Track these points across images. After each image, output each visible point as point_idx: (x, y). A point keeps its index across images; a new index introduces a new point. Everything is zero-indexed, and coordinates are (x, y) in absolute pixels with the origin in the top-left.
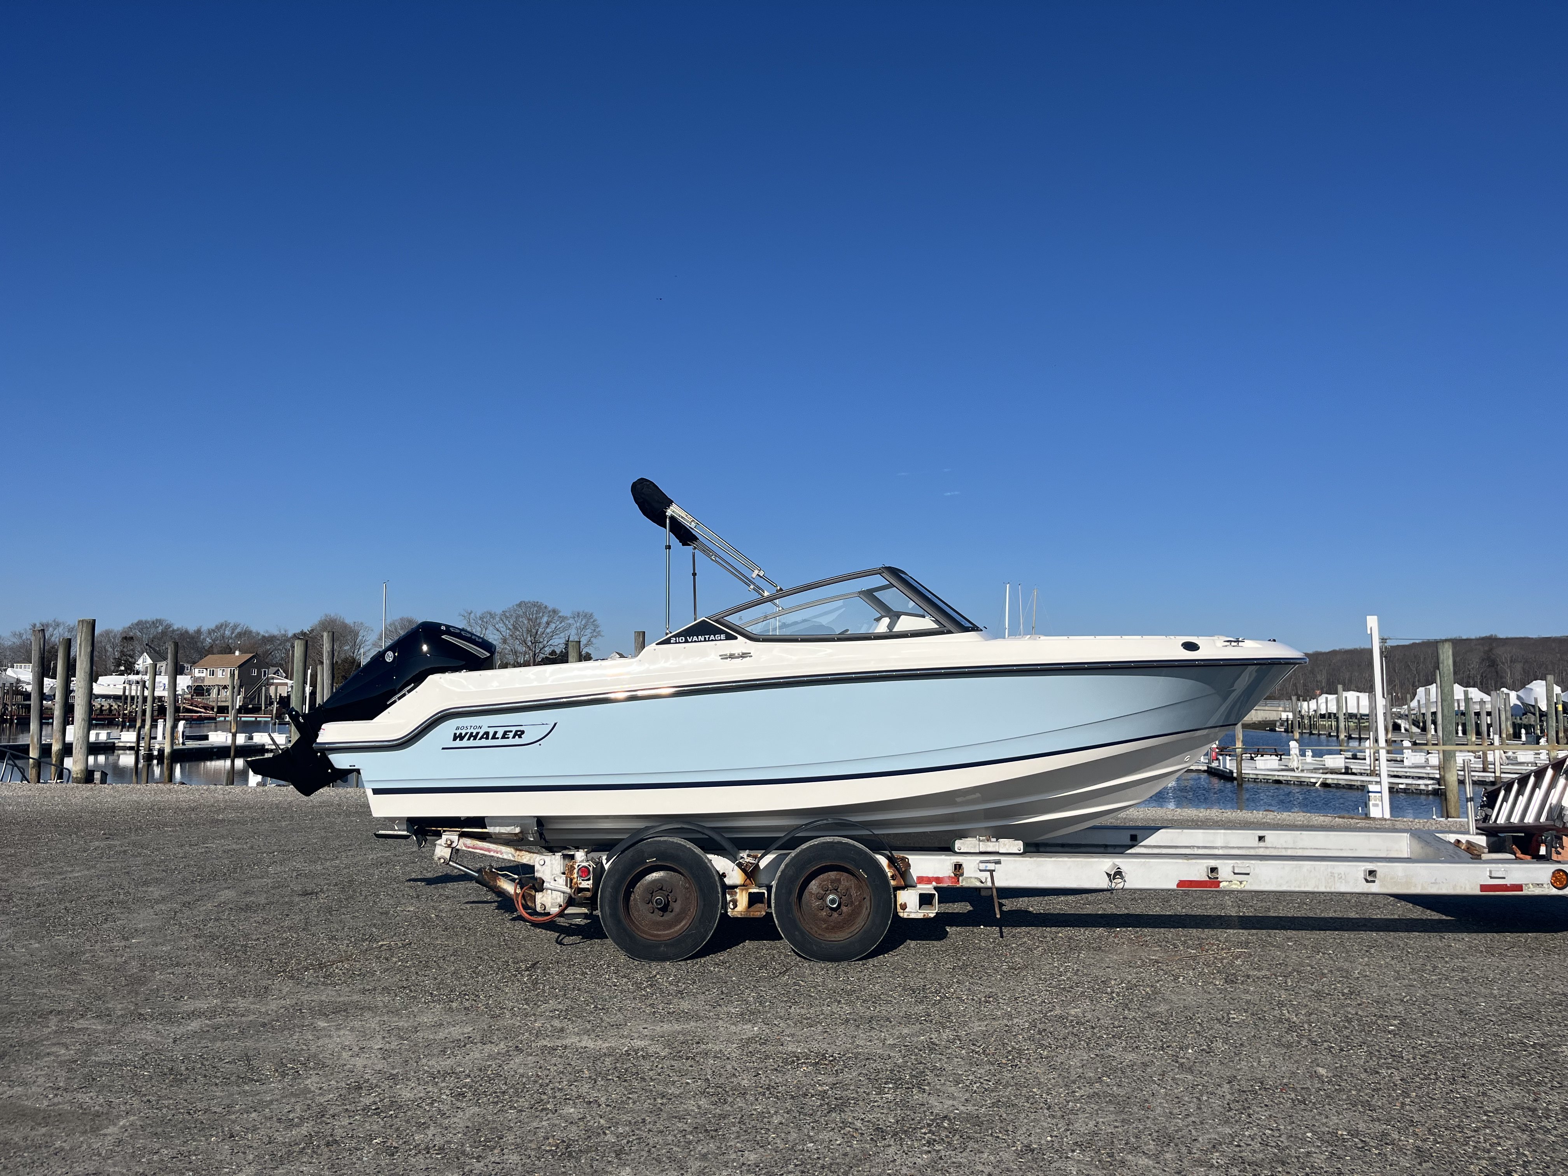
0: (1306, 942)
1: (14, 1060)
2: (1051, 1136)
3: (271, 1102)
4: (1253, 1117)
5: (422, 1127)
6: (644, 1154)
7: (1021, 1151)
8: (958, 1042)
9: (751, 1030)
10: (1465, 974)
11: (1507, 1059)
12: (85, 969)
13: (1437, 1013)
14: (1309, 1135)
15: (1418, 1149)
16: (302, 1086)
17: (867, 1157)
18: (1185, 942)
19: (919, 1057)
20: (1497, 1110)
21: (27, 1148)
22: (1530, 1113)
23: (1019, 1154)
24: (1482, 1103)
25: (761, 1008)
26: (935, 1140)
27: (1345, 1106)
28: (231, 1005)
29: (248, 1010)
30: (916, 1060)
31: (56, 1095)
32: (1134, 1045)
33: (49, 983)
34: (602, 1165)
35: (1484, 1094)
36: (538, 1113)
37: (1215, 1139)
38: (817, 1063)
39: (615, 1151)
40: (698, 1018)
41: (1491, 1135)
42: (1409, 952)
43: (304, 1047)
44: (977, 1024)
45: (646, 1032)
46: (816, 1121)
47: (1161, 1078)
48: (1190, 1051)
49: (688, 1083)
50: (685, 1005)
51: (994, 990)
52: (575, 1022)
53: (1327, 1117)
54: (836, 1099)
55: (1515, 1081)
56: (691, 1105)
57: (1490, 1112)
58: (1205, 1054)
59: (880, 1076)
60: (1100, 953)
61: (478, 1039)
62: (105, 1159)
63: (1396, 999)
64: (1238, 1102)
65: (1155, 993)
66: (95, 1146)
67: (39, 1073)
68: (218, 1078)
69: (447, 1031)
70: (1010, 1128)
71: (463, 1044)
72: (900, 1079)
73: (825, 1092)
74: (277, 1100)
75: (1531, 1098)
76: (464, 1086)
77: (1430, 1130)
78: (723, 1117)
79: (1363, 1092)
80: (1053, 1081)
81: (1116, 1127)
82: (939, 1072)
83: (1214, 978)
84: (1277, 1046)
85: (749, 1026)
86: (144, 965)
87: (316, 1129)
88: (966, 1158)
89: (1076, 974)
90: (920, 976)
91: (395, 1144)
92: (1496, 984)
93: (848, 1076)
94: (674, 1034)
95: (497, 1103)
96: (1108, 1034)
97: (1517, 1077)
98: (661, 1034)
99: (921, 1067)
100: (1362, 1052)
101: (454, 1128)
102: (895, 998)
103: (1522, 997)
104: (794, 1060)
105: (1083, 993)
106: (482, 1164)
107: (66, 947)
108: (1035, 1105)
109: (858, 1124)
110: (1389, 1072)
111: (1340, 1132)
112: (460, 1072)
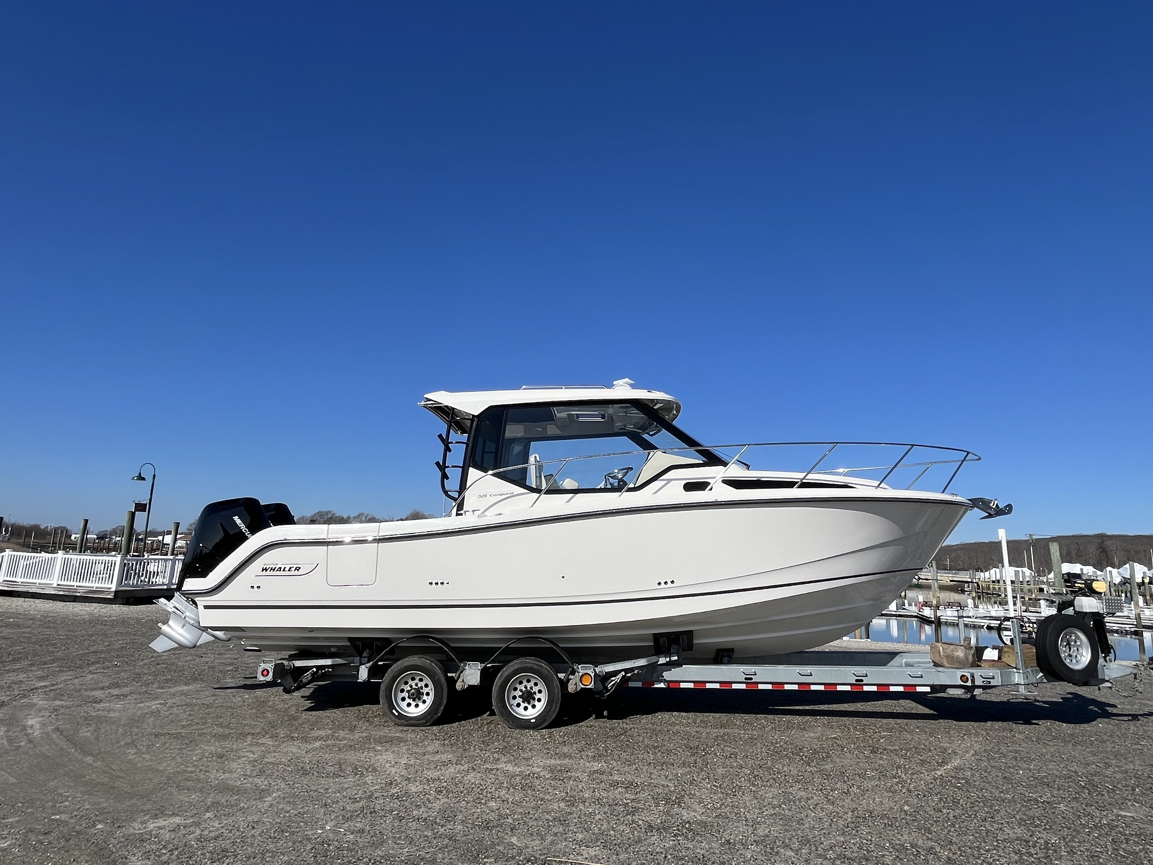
0: (927, 730)
1: (227, 759)
2: (743, 836)
3: (348, 788)
4: (859, 833)
5: (418, 807)
6: (525, 830)
7: (724, 843)
8: (707, 780)
9: (597, 766)
10: (1017, 755)
11: (1023, 809)
12: (269, 711)
13: (990, 778)
14: (888, 845)
15: (949, 859)
16: (364, 781)
17: (639, 841)
18: (856, 727)
19: (683, 787)
20: (1005, 839)
21: (227, 806)
22: (1024, 843)
23: (722, 845)
24: (997, 834)
25: (605, 754)
26: (679, 834)
27: (915, 830)
28: (336, 735)
29: (344, 738)
30: (681, 788)
31: (245, 779)
32: (806, 787)
33: (250, 718)
34: (503, 835)
35: (1001, 829)
36: (476, 804)
37: (834, 843)
38: (627, 787)
39: (511, 828)
40: (571, 757)
41: (996, 854)
42: (987, 739)
43: (368, 760)
44: (721, 770)
45: (541, 764)
46: (619, 820)
47: (814, 807)
48: (836, 792)
49: (556, 794)
50: (565, 749)
51: (736, 750)
52: (506, 755)
53: (902, 835)
54: (632, 808)
55: (1023, 823)
56: (555, 806)
57: (1000, 840)
58: (844, 794)
59: (660, 797)
60: (804, 731)
61: (455, 762)
62: (263, 814)
63: (968, 768)
64: (853, 823)
65: (827, 757)
66: (259, 807)
67: (238, 767)
68: (324, 773)
69: (439, 756)
70: (721, 830)
71: (446, 764)
72: (670, 799)
73: (628, 803)
74: (350, 788)
75: (1029, 835)
76: (443, 787)
77: (960, 848)
78: (570, 814)
79: (928, 822)
80: (753, 805)
81: (780, 833)
82: (692, 796)
83: (865, 750)
84: (888, 792)
85: (597, 764)
86: (298, 710)
87: (367, 804)
88: (693, 845)
89: (786, 743)
90: (697, 740)
91: (403, 815)
92: (1034, 762)
93: (642, 796)
94: (555, 766)
95: (457, 797)
96: (792, 780)
97: (1025, 821)
98: (549, 765)
99: (683, 793)
100: (936, 799)
101: (434, 809)
102: (680, 752)
103: (1048, 771)
104: (615, 785)
105: (787, 754)
106: (443, 829)
107: (261, 697)
108: (739, 818)
109: (640, 822)
110: (948, 811)
111: (905, 845)
112: (442, 779)
